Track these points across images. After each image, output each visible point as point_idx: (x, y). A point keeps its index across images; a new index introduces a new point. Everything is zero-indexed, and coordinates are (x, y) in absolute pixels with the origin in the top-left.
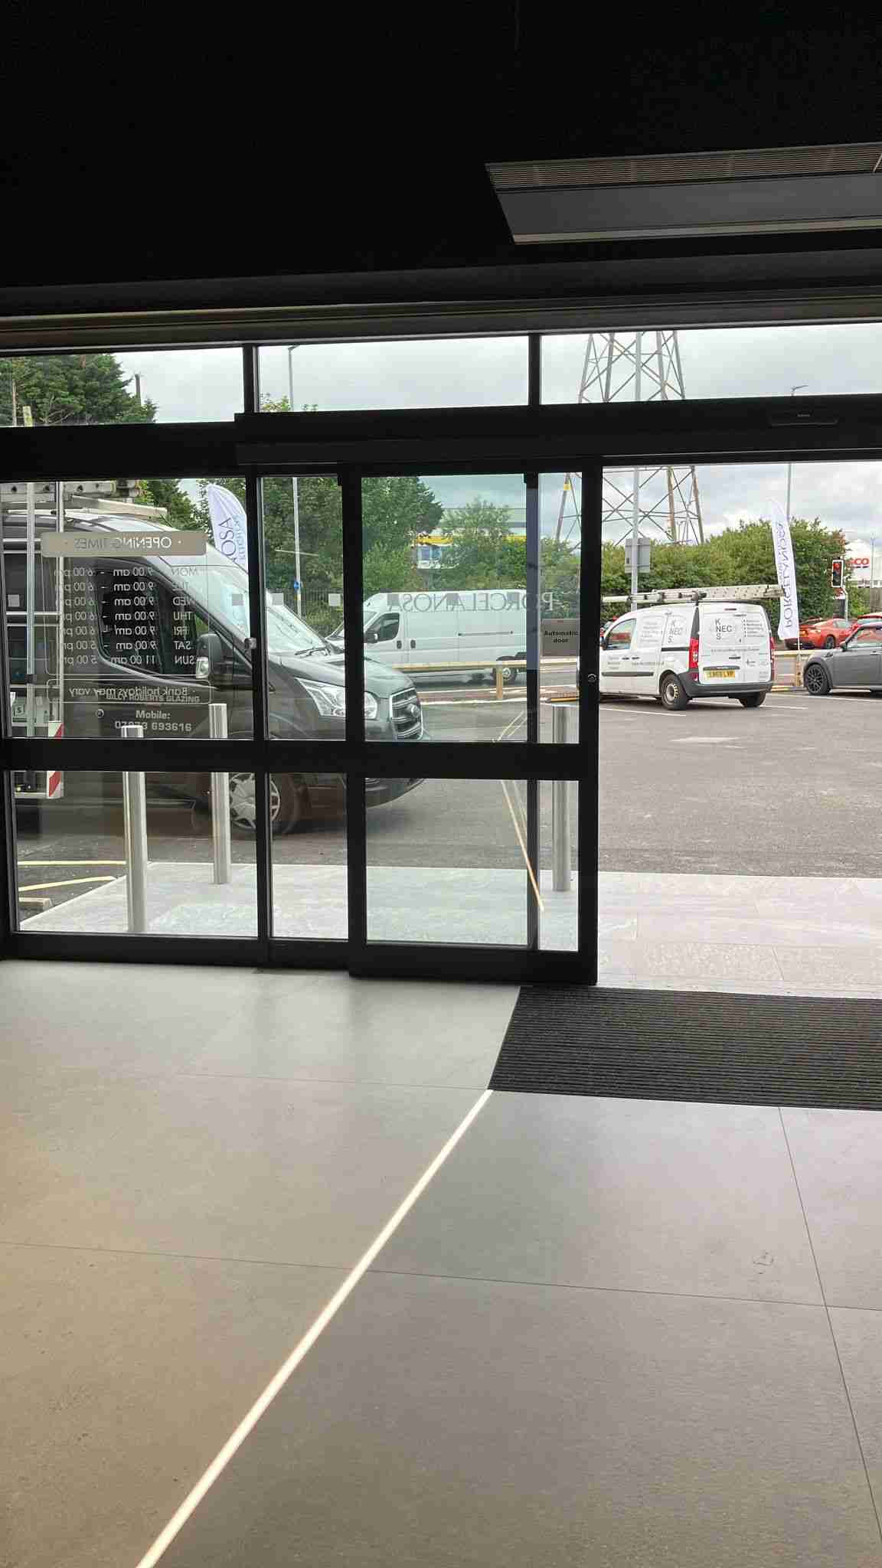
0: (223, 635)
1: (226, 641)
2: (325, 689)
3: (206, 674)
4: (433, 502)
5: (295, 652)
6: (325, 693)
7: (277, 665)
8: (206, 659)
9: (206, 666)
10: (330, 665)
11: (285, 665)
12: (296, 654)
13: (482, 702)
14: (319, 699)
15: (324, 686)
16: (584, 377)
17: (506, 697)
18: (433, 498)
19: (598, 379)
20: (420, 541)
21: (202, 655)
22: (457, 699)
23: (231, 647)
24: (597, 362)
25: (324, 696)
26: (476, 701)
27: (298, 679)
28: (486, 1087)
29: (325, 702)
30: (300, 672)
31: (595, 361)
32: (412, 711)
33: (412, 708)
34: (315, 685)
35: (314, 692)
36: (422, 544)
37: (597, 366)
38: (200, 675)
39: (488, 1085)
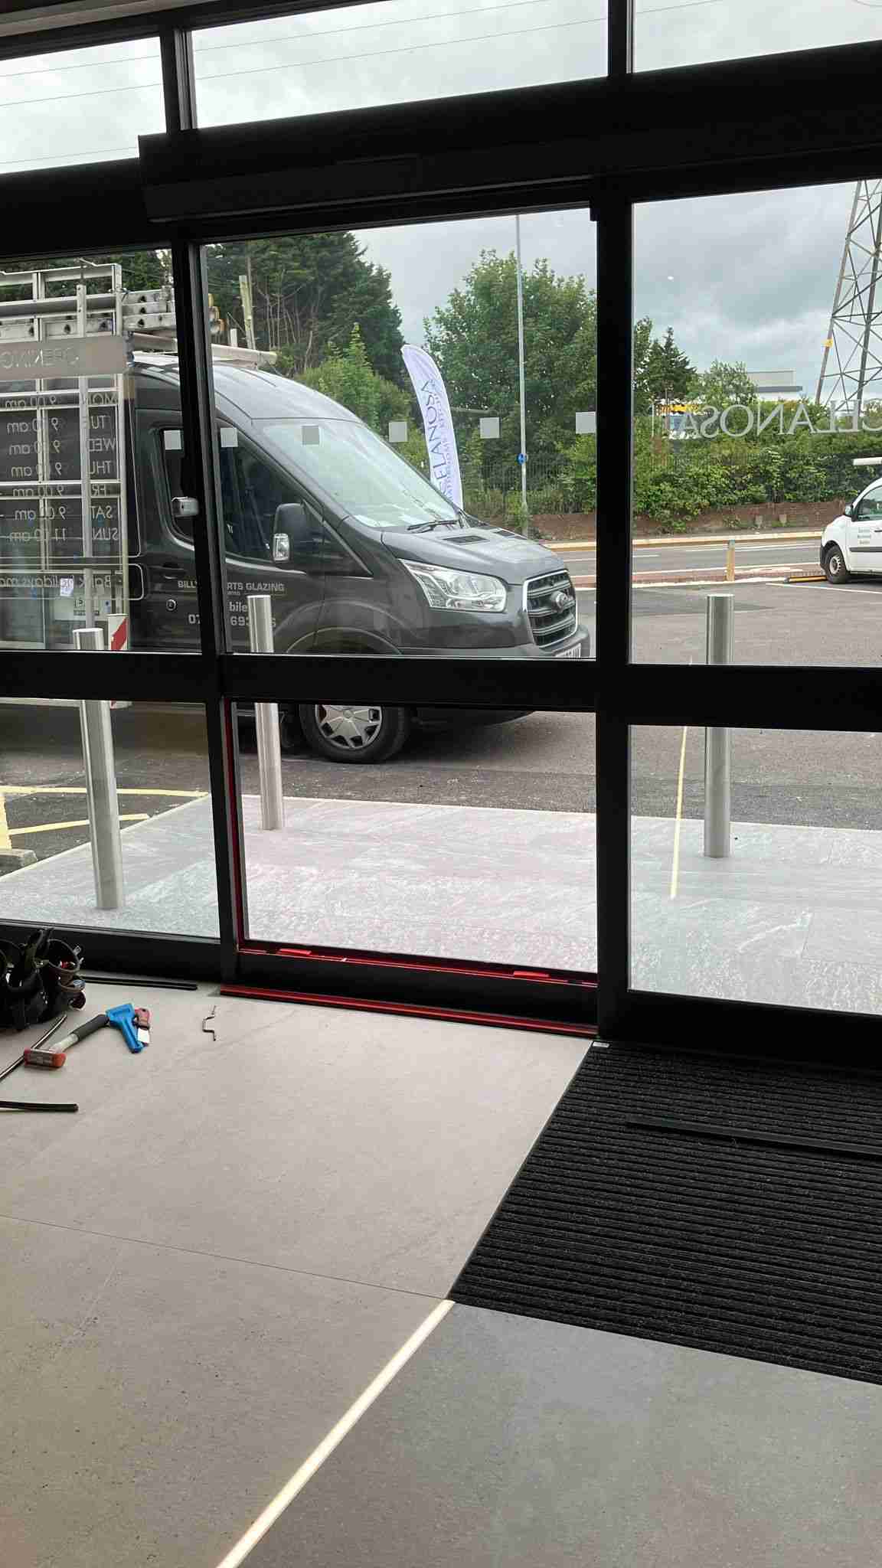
0: (311, 505)
1: (316, 514)
2: (436, 573)
3: (285, 555)
4: (688, 367)
5: (407, 526)
6: (437, 579)
7: (376, 542)
8: (285, 536)
9: (286, 545)
10: (446, 542)
11: (386, 543)
12: (409, 529)
13: (709, 583)
14: (429, 586)
15: (435, 570)
16: (853, 218)
17: (737, 577)
18: (687, 363)
19: (869, 219)
20: (672, 409)
21: (281, 531)
22: (680, 581)
23: (320, 519)
24: (869, 199)
25: (435, 581)
26: (703, 582)
27: (403, 561)
28: (445, 1296)
29: (437, 590)
30: (405, 552)
31: (866, 198)
32: (557, 600)
33: (558, 597)
34: (422, 569)
35: (423, 578)
36: (674, 412)
37: (868, 203)
38: (280, 557)
39: (447, 1293)
